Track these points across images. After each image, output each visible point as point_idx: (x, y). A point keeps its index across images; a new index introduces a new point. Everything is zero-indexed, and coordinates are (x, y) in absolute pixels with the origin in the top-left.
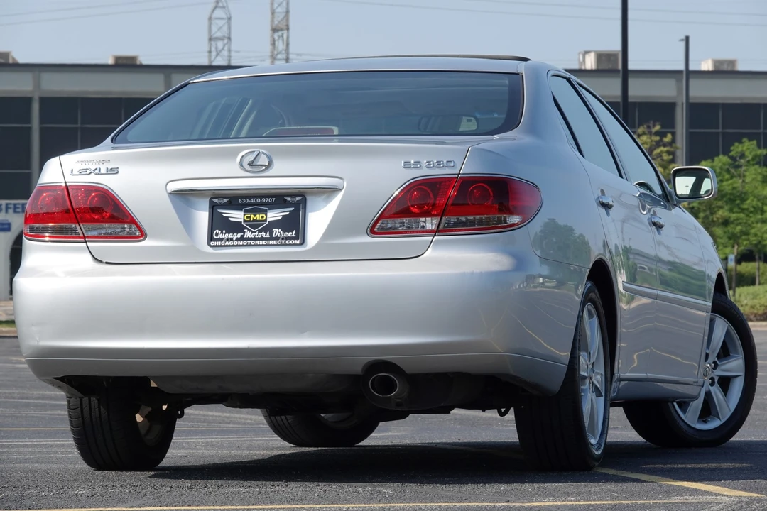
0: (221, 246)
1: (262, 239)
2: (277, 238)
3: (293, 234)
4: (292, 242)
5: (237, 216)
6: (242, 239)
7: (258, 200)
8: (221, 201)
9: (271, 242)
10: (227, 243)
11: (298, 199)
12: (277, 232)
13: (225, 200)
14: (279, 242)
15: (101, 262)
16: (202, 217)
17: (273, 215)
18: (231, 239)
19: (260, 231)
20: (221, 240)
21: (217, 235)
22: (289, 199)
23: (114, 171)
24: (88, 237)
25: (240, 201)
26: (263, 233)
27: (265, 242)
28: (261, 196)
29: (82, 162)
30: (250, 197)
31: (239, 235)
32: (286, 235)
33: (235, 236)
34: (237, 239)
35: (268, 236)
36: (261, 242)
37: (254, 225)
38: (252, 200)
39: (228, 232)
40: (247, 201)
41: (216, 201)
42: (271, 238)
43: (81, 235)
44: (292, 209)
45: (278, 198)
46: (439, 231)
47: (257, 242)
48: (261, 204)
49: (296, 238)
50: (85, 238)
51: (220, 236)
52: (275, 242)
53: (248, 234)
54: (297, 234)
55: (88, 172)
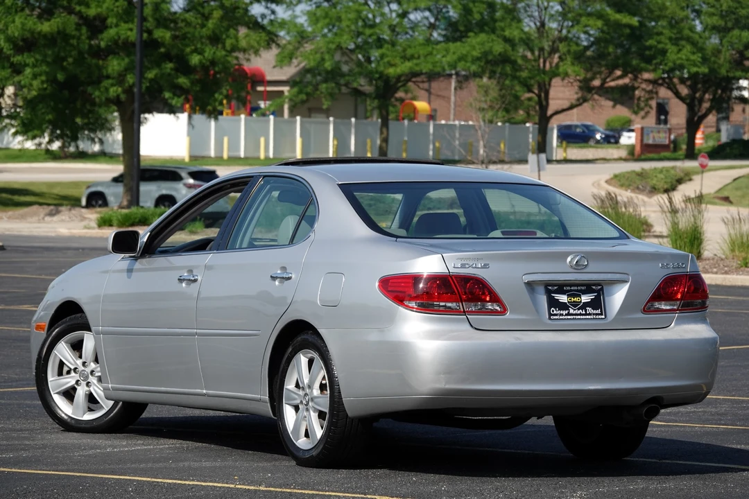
0: (557, 319)
1: (580, 314)
2: (590, 314)
3: (599, 311)
4: (600, 317)
5: (563, 298)
6: (568, 314)
7: (576, 288)
8: (553, 288)
9: (587, 317)
10: (561, 317)
11: (599, 287)
12: (589, 310)
13: (556, 288)
14: (592, 317)
15: (476, 329)
16: (543, 300)
17: (585, 298)
18: (562, 315)
19: (579, 309)
20: (556, 315)
21: (553, 311)
22: (594, 287)
23: (485, 266)
24: (467, 312)
25: (565, 288)
26: (581, 311)
27: (584, 317)
28: (577, 285)
29: (461, 259)
30: (571, 285)
31: (567, 312)
32: (595, 312)
33: (565, 312)
34: (566, 315)
35: (584, 313)
36: (582, 317)
37: (575, 305)
38: (572, 288)
39: (560, 310)
40: (568, 288)
41: (550, 288)
42: (586, 314)
43: (462, 310)
44: (596, 294)
45: (588, 287)
46: (680, 310)
47: (579, 317)
48: (577, 291)
49: (601, 314)
50: (464, 312)
51: (555, 312)
52: (589, 317)
53: (571, 311)
54: (601, 311)
55: (467, 266)
